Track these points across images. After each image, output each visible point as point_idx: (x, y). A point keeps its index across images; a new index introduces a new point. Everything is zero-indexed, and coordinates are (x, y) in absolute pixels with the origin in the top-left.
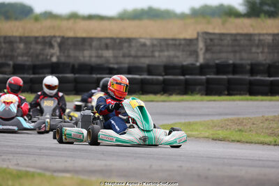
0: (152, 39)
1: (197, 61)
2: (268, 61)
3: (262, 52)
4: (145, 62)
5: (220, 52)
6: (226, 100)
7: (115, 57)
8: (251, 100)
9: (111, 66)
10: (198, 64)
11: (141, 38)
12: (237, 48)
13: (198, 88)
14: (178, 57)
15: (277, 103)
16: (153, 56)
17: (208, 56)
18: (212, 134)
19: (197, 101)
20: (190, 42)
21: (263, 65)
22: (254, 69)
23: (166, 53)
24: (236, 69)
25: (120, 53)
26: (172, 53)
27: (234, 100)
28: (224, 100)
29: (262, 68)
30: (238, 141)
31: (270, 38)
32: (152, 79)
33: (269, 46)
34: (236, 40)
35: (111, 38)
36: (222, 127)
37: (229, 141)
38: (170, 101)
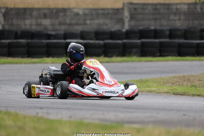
0: (84, 9)
1: (123, 27)
2: (184, 27)
3: (179, 20)
4: (79, 29)
5: (143, 19)
6: (161, 61)
7: (53, 25)
8: (183, 60)
9: (50, 33)
10: (124, 30)
11: (75, 8)
12: (157, 16)
13: (134, 50)
14: (106, 24)
15: (202, 62)
16: (85, 24)
17: (133, 23)
18: (171, 90)
19: (137, 61)
20: (117, 12)
21: (180, 30)
22: (173, 33)
23: (96, 21)
24: (156, 34)
25: (57, 22)
26: (101, 21)
27: (168, 61)
28: (159, 61)
29: (179, 33)
30: (198, 95)
31: (186, 7)
32: (95, 44)
33: (185, 14)
34: (156, 9)
35: (49, 9)
36: (173, 84)
37: (189, 95)
38: (113, 62)
